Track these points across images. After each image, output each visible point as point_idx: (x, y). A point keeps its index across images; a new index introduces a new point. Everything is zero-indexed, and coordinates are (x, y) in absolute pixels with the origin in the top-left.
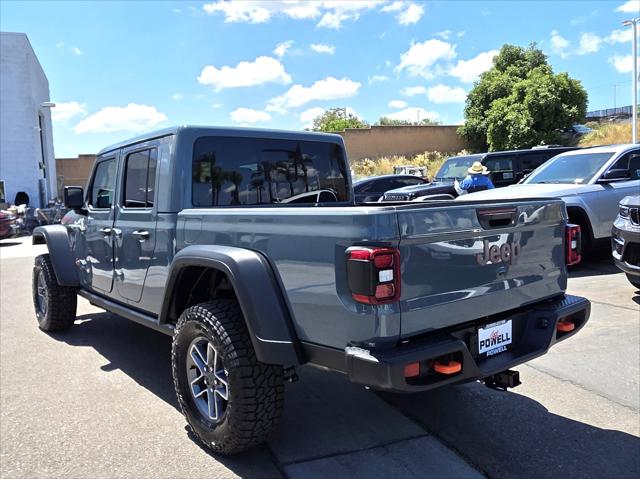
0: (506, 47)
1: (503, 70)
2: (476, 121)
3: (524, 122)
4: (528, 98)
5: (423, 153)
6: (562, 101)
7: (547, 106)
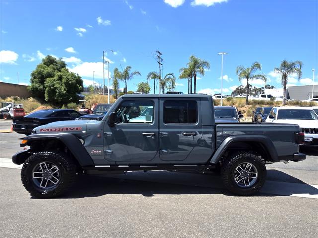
0: (48, 56)
1: (48, 65)
2: (37, 86)
3: (63, 89)
4: (64, 80)
5: (10, 97)
6: (77, 83)
7: (72, 84)
